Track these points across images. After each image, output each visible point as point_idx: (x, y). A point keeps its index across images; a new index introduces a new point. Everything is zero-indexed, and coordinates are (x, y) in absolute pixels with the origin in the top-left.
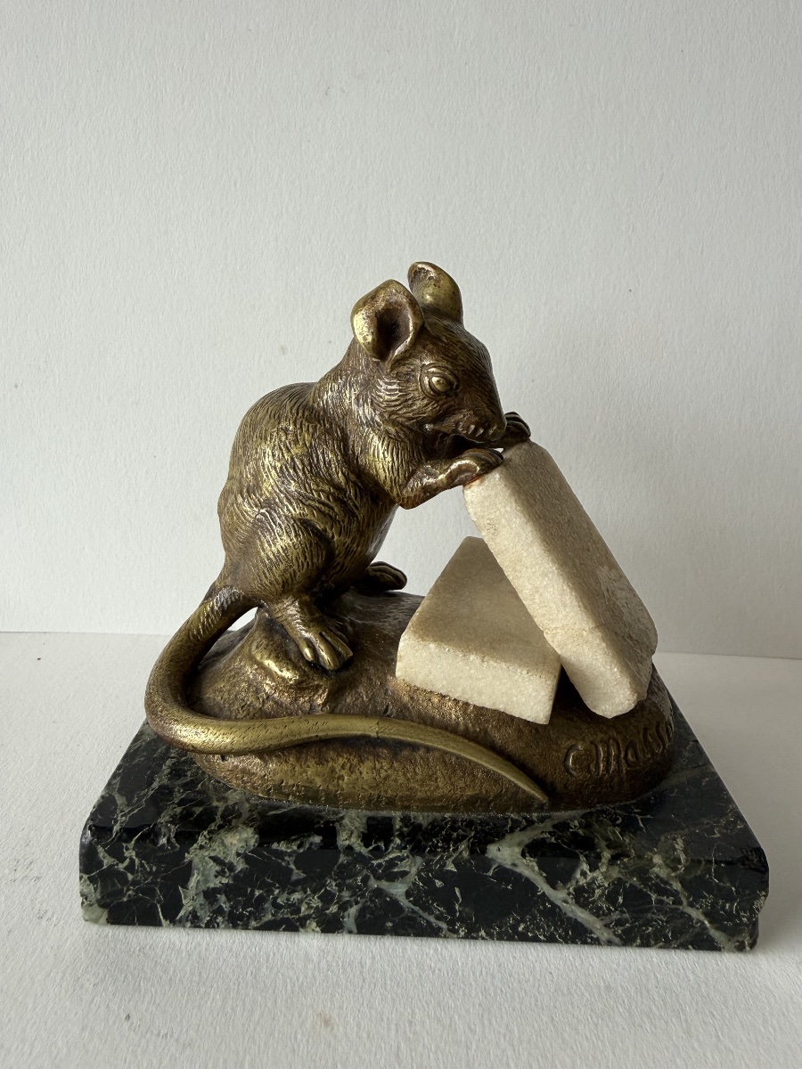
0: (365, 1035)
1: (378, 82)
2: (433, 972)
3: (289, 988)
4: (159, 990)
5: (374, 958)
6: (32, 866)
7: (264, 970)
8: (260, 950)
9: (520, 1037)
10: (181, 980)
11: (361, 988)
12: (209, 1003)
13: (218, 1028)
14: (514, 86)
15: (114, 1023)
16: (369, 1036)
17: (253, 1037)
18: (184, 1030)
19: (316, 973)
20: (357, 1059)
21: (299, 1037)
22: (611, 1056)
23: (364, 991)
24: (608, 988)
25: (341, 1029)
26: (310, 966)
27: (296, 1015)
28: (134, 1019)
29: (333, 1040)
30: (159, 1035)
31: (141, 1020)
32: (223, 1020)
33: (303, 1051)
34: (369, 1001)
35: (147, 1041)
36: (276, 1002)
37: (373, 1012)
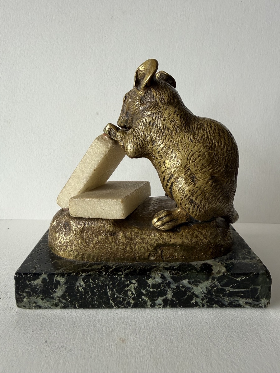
1: (131, 14)
2: (163, 323)
3: (108, 330)
4: (58, 332)
5: (139, 319)
6: (7, 294)
7: (98, 325)
8: (96, 318)
9: (197, 344)
10: (66, 329)
12: (77, 336)
13: (81, 344)
14: (180, 15)
15: (41, 344)
16: (139, 345)
17: (95, 346)
18: (68, 345)
19: (118, 325)
20: (135, 353)
21: (113, 346)
22: (233, 349)
23: (136, 330)
24: (229, 326)
25: (129, 343)
26: (115, 323)
27: (111, 339)
28: (48, 342)
29: (126, 347)
30: (58, 347)
31: (51, 342)
32: (83, 342)
33: (114, 351)
34: (139, 333)
35: (54, 350)
36: (103, 335)
37: (141, 337)
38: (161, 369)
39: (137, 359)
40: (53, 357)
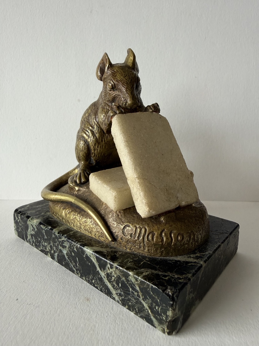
0: (101, 303)
3: (75, 291)
4: (29, 292)
7: (67, 286)
10: (37, 289)
12: (46, 295)
13: (49, 302)
15: (12, 301)
16: (102, 303)
17: (61, 304)
18: (37, 303)
20: (98, 310)
21: (78, 304)
25: (93, 301)
27: (77, 298)
28: (19, 300)
29: (89, 305)
30: (27, 304)
31: (22, 300)
32: (51, 299)
33: (79, 308)
35: (23, 306)
36: (70, 294)
38: (119, 323)
40: (21, 313)
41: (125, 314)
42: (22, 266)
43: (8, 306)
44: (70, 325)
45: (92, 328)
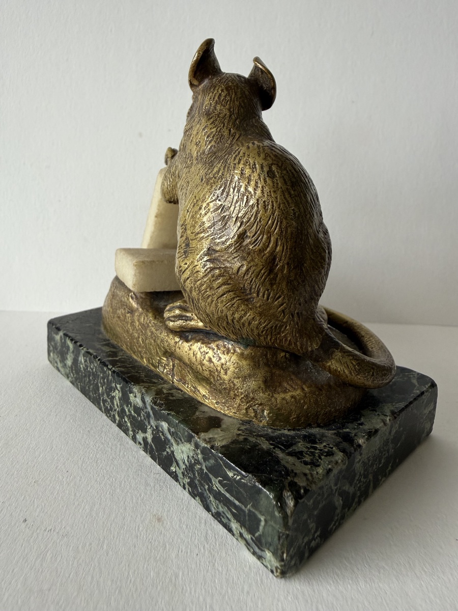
0: (184, 527)
3: (134, 501)
4: (47, 504)
7: (118, 490)
8: (116, 480)
10: (62, 498)
11: (182, 501)
12: (80, 511)
13: (86, 525)
15: (15, 524)
16: (187, 527)
17: (110, 530)
18: (63, 527)
19: (152, 492)
20: (179, 540)
21: (141, 529)
23: (183, 501)
25: (169, 523)
26: (149, 488)
27: (139, 516)
28: (29, 521)
29: (163, 530)
30: (45, 530)
31: (34, 522)
32: (90, 520)
33: (143, 537)
34: (187, 507)
35: (38, 534)
36: (125, 509)
37: (190, 513)
38: (220, 569)
39: (182, 551)
40: (35, 548)
41: (231, 550)
42: (30, 449)
43: (9, 535)
44: (129, 573)
45: (171, 580)
